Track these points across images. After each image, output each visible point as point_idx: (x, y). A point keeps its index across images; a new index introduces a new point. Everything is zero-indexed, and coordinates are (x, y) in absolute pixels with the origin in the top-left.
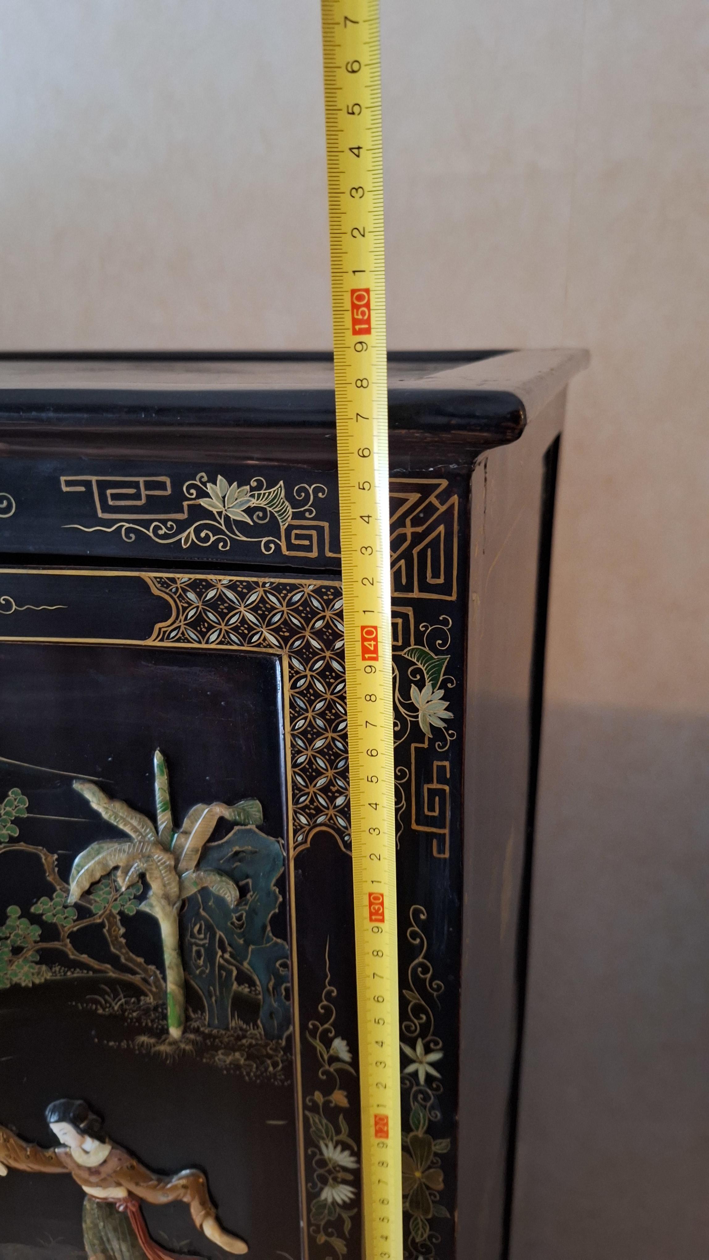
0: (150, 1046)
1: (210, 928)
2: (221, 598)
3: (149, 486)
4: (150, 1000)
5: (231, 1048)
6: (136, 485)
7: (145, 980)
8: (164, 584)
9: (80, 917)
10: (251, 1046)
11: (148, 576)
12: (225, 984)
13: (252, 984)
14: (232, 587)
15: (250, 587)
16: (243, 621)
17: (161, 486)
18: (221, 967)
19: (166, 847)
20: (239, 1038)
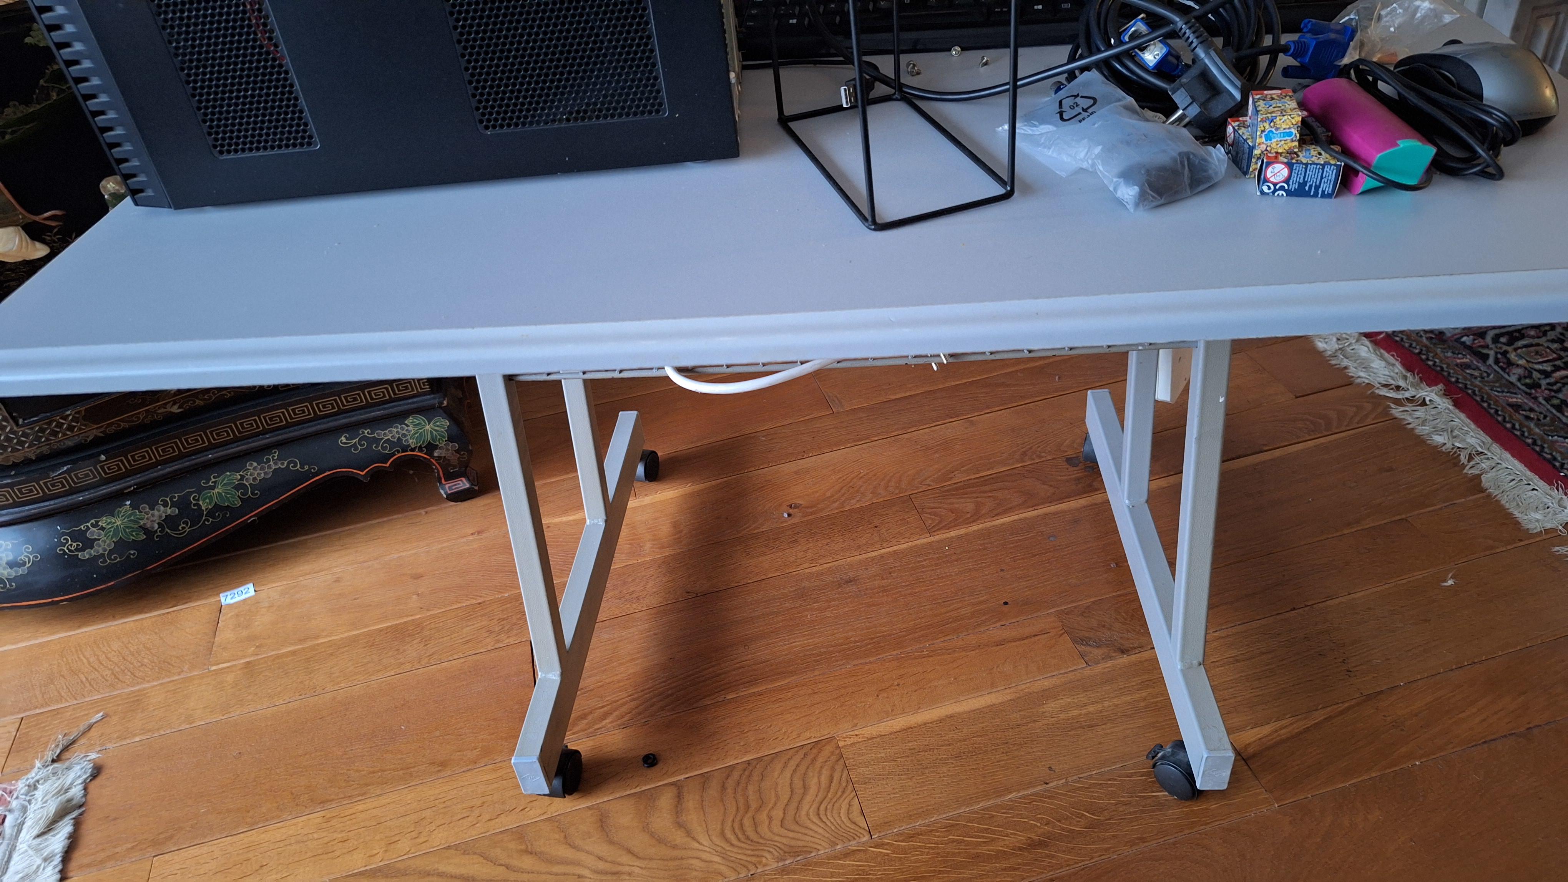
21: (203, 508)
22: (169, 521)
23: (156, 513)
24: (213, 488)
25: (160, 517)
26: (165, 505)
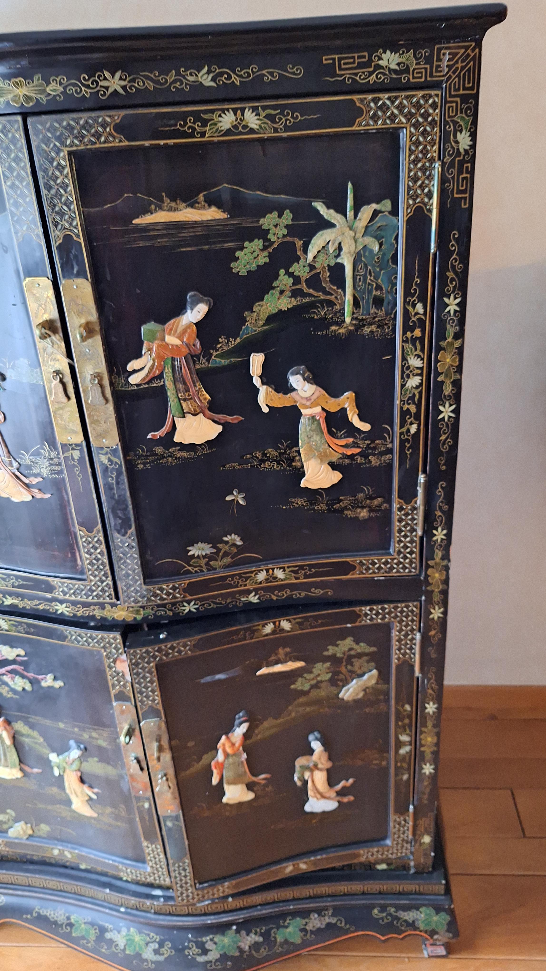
0: (336, 331)
1: (366, 266)
2: (384, 104)
3: (359, 57)
4: (338, 307)
5: (370, 324)
6: (354, 58)
7: (336, 298)
8: (362, 101)
9: (311, 271)
10: (379, 320)
11: (355, 97)
12: (370, 292)
13: (381, 289)
14: (389, 99)
15: (396, 98)
16: (393, 113)
17: (364, 57)
18: (369, 284)
19: (351, 228)
20: (374, 318)
21: (278, 940)
22: (256, 946)
23: (249, 938)
24: (287, 927)
25: (251, 941)
26: (256, 933)
